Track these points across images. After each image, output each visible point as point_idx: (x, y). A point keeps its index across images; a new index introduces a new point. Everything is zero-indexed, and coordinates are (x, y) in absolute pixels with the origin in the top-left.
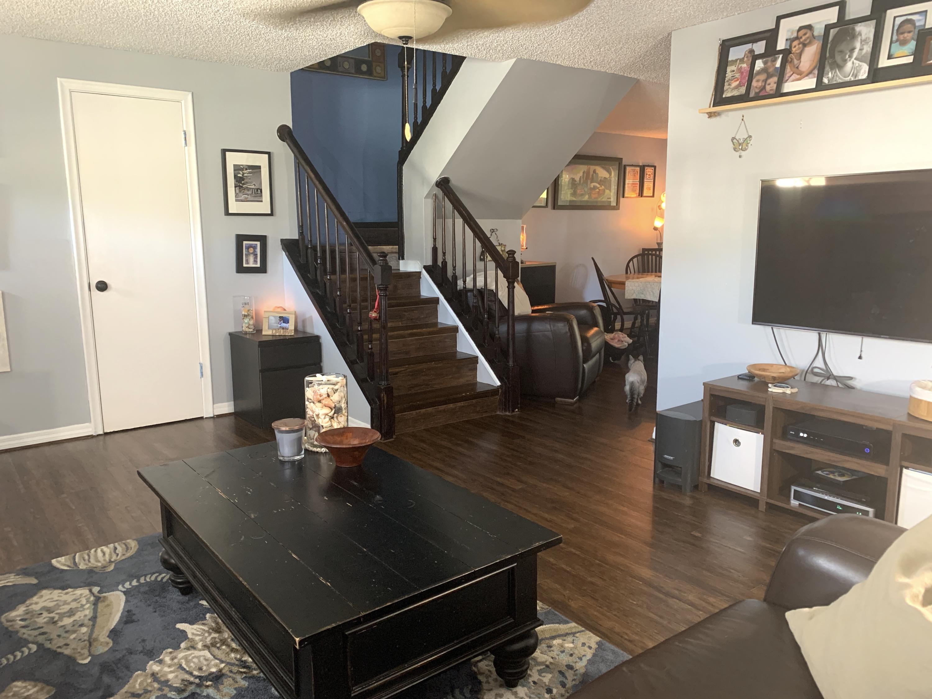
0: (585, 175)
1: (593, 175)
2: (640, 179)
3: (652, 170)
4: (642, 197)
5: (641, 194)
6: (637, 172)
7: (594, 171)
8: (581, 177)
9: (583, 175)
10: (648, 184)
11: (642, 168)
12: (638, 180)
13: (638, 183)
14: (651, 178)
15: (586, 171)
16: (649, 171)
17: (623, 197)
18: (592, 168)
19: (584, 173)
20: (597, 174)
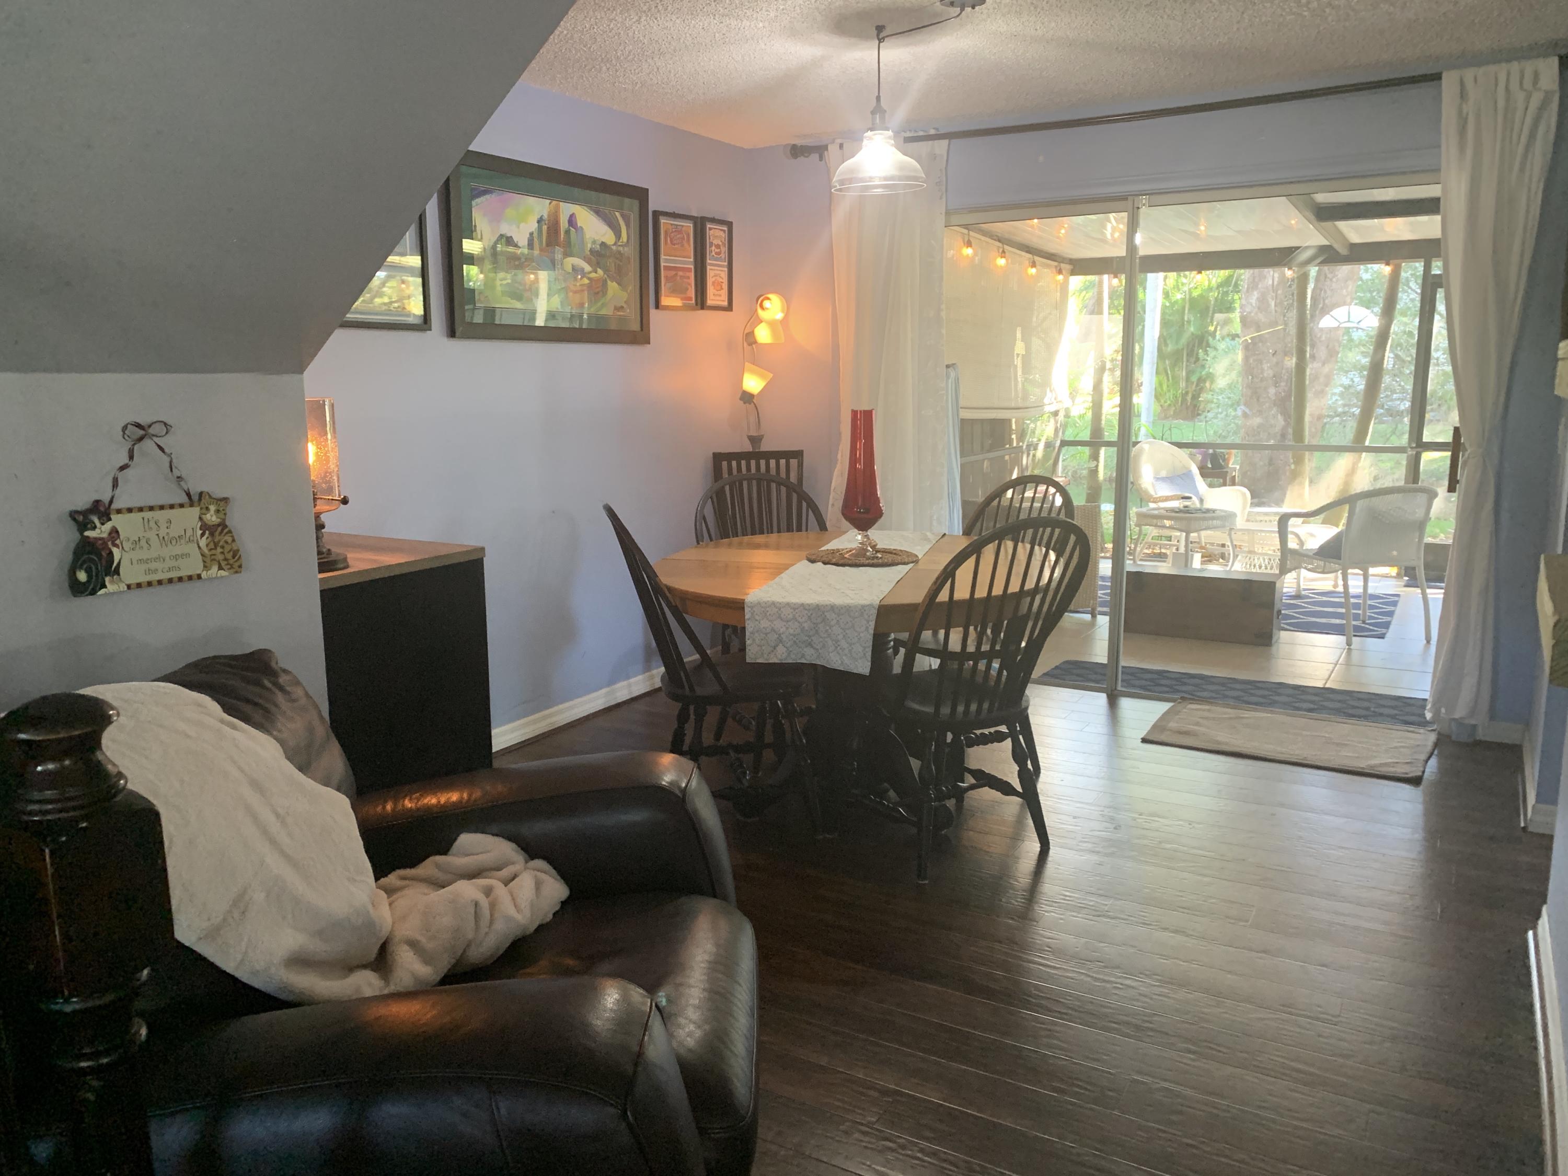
0: (545, 228)
1: (567, 232)
2: (695, 255)
3: (722, 233)
4: (702, 308)
5: (701, 302)
6: (688, 235)
7: (572, 221)
8: (531, 234)
9: (540, 229)
10: (716, 273)
11: (700, 224)
12: (692, 260)
13: (692, 267)
14: (723, 255)
15: (546, 216)
16: (716, 235)
17: (657, 306)
18: (567, 209)
19: (540, 221)
20: (579, 230)
